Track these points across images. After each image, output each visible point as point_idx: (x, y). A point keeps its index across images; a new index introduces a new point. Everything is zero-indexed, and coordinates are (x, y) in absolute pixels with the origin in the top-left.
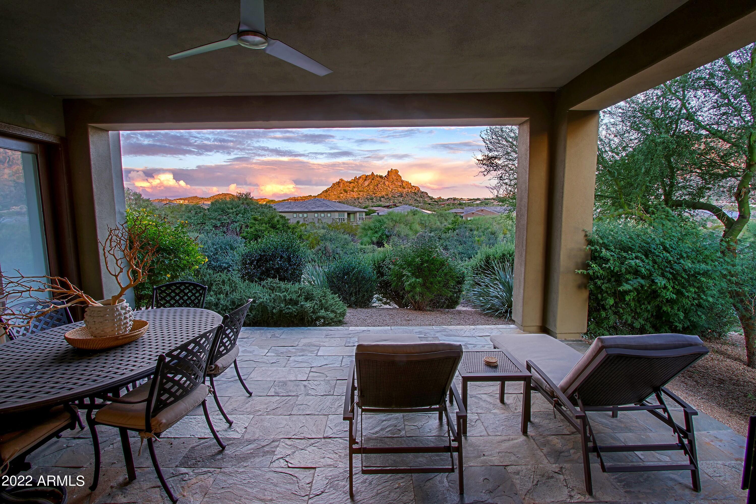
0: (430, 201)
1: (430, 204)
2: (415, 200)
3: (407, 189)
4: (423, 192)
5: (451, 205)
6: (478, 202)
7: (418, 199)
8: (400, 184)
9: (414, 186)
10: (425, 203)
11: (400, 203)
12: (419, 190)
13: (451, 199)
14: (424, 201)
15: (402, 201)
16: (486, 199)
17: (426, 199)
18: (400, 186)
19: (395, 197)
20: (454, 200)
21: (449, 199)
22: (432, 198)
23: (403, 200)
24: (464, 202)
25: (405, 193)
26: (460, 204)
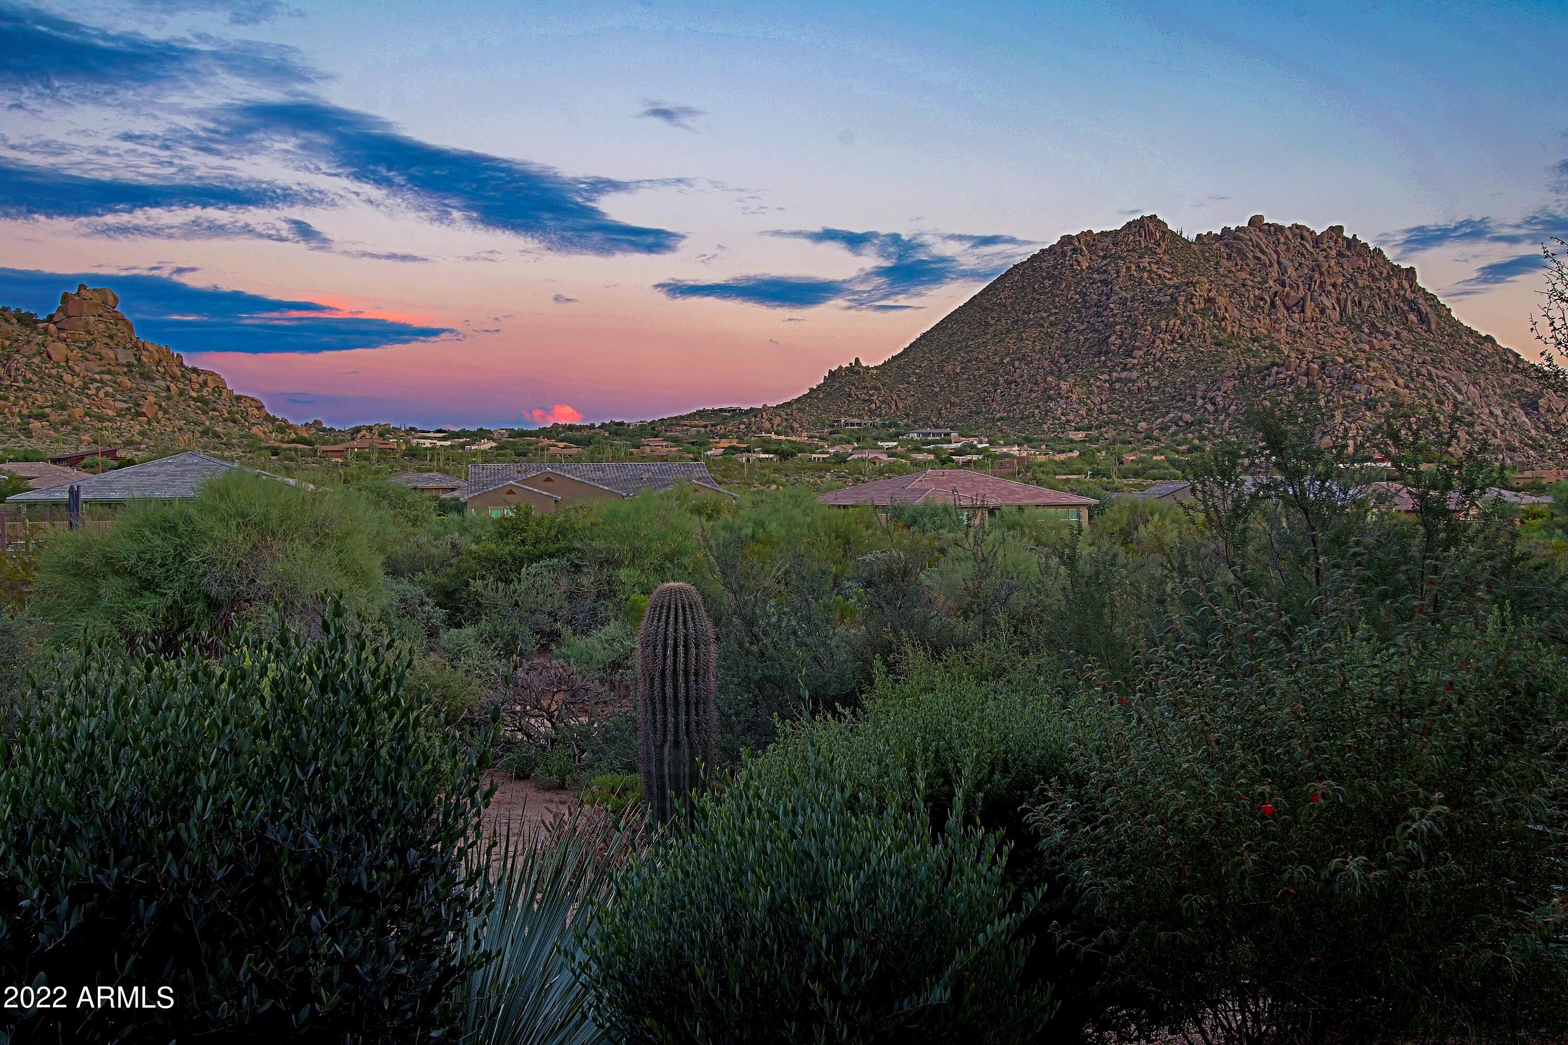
0: (274, 440)
1: (275, 452)
2: (205, 433)
3: (161, 383)
4: (238, 398)
5: (375, 456)
6: (486, 445)
7: (219, 429)
8: (125, 356)
9: (194, 370)
10: (253, 446)
11: (129, 443)
12: (219, 389)
13: (370, 429)
14: (248, 436)
15: (138, 438)
16: (513, 434)
17: (254, 430)
18: (129, 365)
19: (101, 419)
20: (381, 435)
21: (358, 430)
22: (283, 428)
23: (142, 433)
24: (428, 444)
25: (151, 398)
26: (414, 453)
